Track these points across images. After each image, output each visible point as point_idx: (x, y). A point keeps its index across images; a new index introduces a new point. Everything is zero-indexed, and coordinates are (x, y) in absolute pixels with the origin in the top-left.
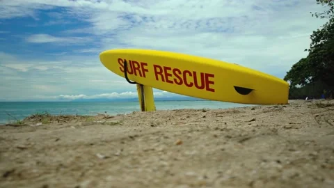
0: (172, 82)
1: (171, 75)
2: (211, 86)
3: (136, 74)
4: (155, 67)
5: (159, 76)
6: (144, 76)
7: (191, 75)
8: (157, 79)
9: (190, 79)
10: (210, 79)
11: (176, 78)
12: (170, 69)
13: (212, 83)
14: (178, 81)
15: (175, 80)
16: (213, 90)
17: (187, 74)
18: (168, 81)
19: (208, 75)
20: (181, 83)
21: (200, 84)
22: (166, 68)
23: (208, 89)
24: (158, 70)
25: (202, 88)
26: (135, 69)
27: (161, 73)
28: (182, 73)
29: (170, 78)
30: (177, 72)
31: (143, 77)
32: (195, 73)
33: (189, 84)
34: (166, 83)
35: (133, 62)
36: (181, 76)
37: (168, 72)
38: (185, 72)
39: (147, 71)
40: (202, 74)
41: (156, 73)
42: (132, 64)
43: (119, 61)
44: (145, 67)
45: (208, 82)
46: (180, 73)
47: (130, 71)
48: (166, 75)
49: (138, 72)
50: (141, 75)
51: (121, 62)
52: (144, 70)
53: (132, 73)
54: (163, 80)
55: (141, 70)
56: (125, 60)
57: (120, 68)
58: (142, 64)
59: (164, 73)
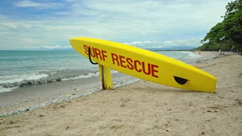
0: (125, 67)
1: (124, 62)
2: (155, 74)
3: (97, 58)
4: (113, 55)
5: (115, 61)
6: (104, 60)
7: (140, 64)
8: (114, 63)
9: (139, 67)
10: (155, 69)
11: (128, 64)
13: (157, 72)
14: (130, 67)
15: (128, 66)
16: (157, 77)
17: (137, 63)
18: (122, 66)
19: (153, 66)
20: (132, 69)
21: (147, 71)
22: (121, 57)
23: (153, 75)
24: (115, 57)
25: (149, 74)
26: (97, 54)
27: (117, 59)
29: (123, 64)
30: (129, 61)
32: (143, 63)
33: (139, 70)
34: (120, 67)
35: (96, 49)
36: (133, 64)
37: (123, 59)
38: (136, 62)
39: (106, 56)
40: (149, 65)
41: (113, 59)
42: (94, 50)
43: (85, 46)
44: (105, 54)
45: (153, 71)
46: (132, 61)
47: (93, 55)
48: (121, 61)
49: (99, 56)
50: (101, 59)
51: (86, 48)
52: (104, 56)
53: (95, 56)
54: (119, 64)
55: (101, 55)
56: (89, 47)
57: (86, 52)
58: (103, 52)
59: (119, 60)
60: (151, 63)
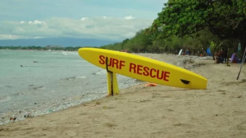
0: (141, 74)
1: (141, 70)
2: (167, 78)
3: (113, 66)
4: (131, 64)
5: (133, 70)
6: (120, 68)
7: (155, 71)
8: (130, 71)
9: (154, 73)
10: (167, 74)
11: (145, 72)
12: (142, 67)
13: (168, 77)
14: (146, 73)
15: (144, 73)
16: (168, 80)
17: (153, 71)
18: (138, 73)
19: (166, 73)
20: (148, 75)
21: (160, 76)
22: (139, 66)
23: (165, 79)
24: (133, 66)
25: (161, 78)
26: (114, 63)
27: (134, 68)
28: (150, 69)
29: (140, 72)
30: (146, 69)
31: (119, 69)
32: (158, 71)
33: (153, 75)
34: (136, 74)
35: (114, 60)
36: (149, 72)
37: (140, 68)
38: (152, 70)
39: (124, 66)
40: (163, 72)
41: (131, 68)
42: (112, 60)
43: (100, 57)
44: (123, 63)
45: (165, 76)
46: (148, 69)
47: (109, 64)
48: (138, 69)
49: (115, 65)
50: (117, 67)
51: (102, 58)
52: (121, 65)
53: (110, 65)
54: (135, 72)
55: (119, 64)
56: (107, 58)
57: (100, 62)
58: (121, 62)
59: (136, 69)
60: (164, 71)
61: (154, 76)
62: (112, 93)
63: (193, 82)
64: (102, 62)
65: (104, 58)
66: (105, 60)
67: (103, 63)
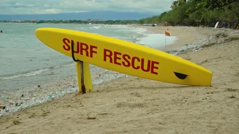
0: (120, 64)
1: (120, 59)
2: (155, 70)
3: (82, 54)
4: (105, 51)
5: (108, 59)
6: (91, 56)
7: (139, 60)
8: (105, 60)
9: (137, 64)
10: (155, 65)
11: (124, 61)
12: (120, 54)
13: (157, 68)
14: (126, 64)
15: (123, 63)
16: (156, 73)
17: (136, 60)
18: (115, 62)
19: (153, 63)
20: (129, 65)
21: (146, 68)
22: (116, 53)
23: (152, 72)
24: (108, 53)
25: (148, 70)
26: (82, 49)
27: (110, 56)
28: (131, 58)
29: (118, 61)
30: (126, 57)
31: (89, 57)
32: (143, 60)
33: (136, 66)
34: (113, 64)
35: (82, 44)
36: (130, 61)
37: (118, 56)
38: (134, 58)
39: (96, 52)
40: (149, 61)
41: (105, 55)
42: (80, 45)
43: (64, 40)
44: (94, 49)
45: (153, 67)
46: (129, 58)
47: (75, 49)
48: (116, 58)
49: (84, 52)
50: (87, 55)
51: (66, 41)
52: (92, 52)
53: (77, 52)
54: (111, 61)
55: (89, 50)
56: (72, 41)
57: (64, 47)
58: (92, 47)
59: (113, 57)
60: (151, 60)
61: (138, 68)
62: (83, 90)
63: (192, 77)
64: (67, 47)
65: (69, 42)
66: (70, 45)
67: (68, 50)
